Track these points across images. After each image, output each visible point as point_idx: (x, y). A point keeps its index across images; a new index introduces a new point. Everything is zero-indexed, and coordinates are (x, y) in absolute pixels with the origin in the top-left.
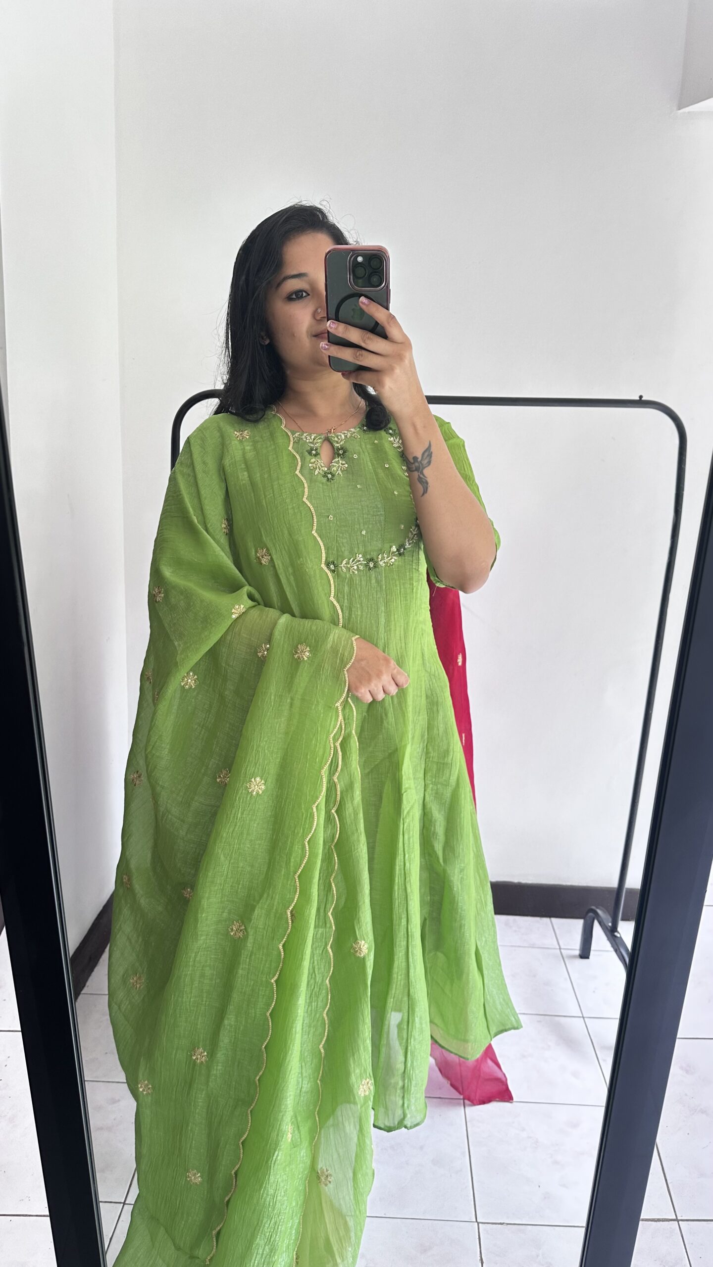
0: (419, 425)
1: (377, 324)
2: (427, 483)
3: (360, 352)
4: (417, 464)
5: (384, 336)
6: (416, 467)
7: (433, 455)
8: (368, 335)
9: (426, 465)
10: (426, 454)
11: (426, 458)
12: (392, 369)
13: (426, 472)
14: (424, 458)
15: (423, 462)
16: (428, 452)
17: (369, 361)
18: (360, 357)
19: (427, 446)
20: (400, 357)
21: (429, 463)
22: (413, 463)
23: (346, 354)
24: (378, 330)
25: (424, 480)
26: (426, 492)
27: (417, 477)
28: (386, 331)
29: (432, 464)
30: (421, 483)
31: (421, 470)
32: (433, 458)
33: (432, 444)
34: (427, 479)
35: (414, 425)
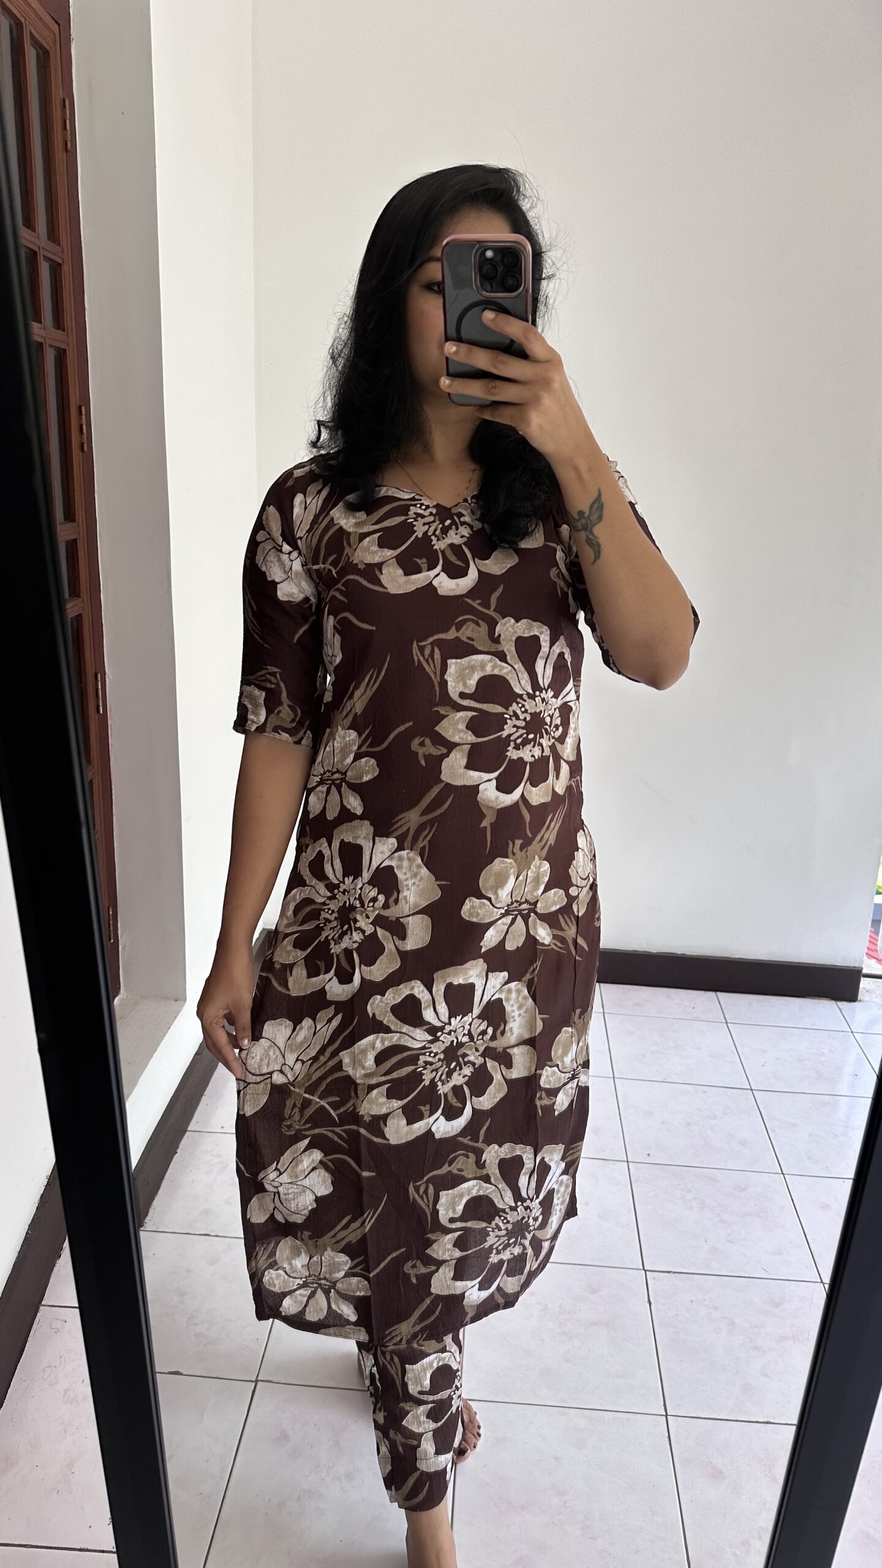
0: (584, 470)
1: (512, 341)
2: (599, 545)
3: (492, 384)
4: (583, 521)
6: (582, 525)
7: (605, 507)
8: (499, 359)
9: (597, 521)
10: (595, 506)
11: (595, 512)
12: (537, 400)
13: (599, 531)
14: (593, 511)
15: (591, 518)
16: (598, 504)
17: (507, 393)
18: (493, 388)
19: (596, 496)
20: (546, 383)
21: (600, 518)
22: (578, 520)
23: (475, 390)
24: (516, 350)
25: (594, 542)
26: (601, 557)
27: (584, 536)
28: (526, 350)
29: (605, 519)
30: (591, 547)
31: (589, 528)
32: (605, 512)
33: (602, 492)
34: (597, 540)
35: (576, 469)
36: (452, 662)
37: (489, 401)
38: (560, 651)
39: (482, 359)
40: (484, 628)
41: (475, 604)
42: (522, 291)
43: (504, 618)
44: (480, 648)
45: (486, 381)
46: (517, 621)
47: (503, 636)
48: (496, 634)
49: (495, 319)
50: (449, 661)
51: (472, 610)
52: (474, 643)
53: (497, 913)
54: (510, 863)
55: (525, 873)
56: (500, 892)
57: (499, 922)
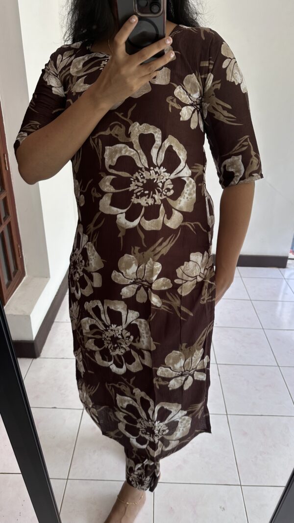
36: (107, 148)
40: (124, 128)
41: (120, 115)
43: (133, 122)
44: (121, 140)
46: (141, 124)
47: (132, 133)
48: (129, 132)
50: (106, 147)
51: (118, 119)
52: (118, 138)
53: (128, 281)
54: (133, 258)
55: (143, 265)
56: (127, 271)
57: (130, 286)
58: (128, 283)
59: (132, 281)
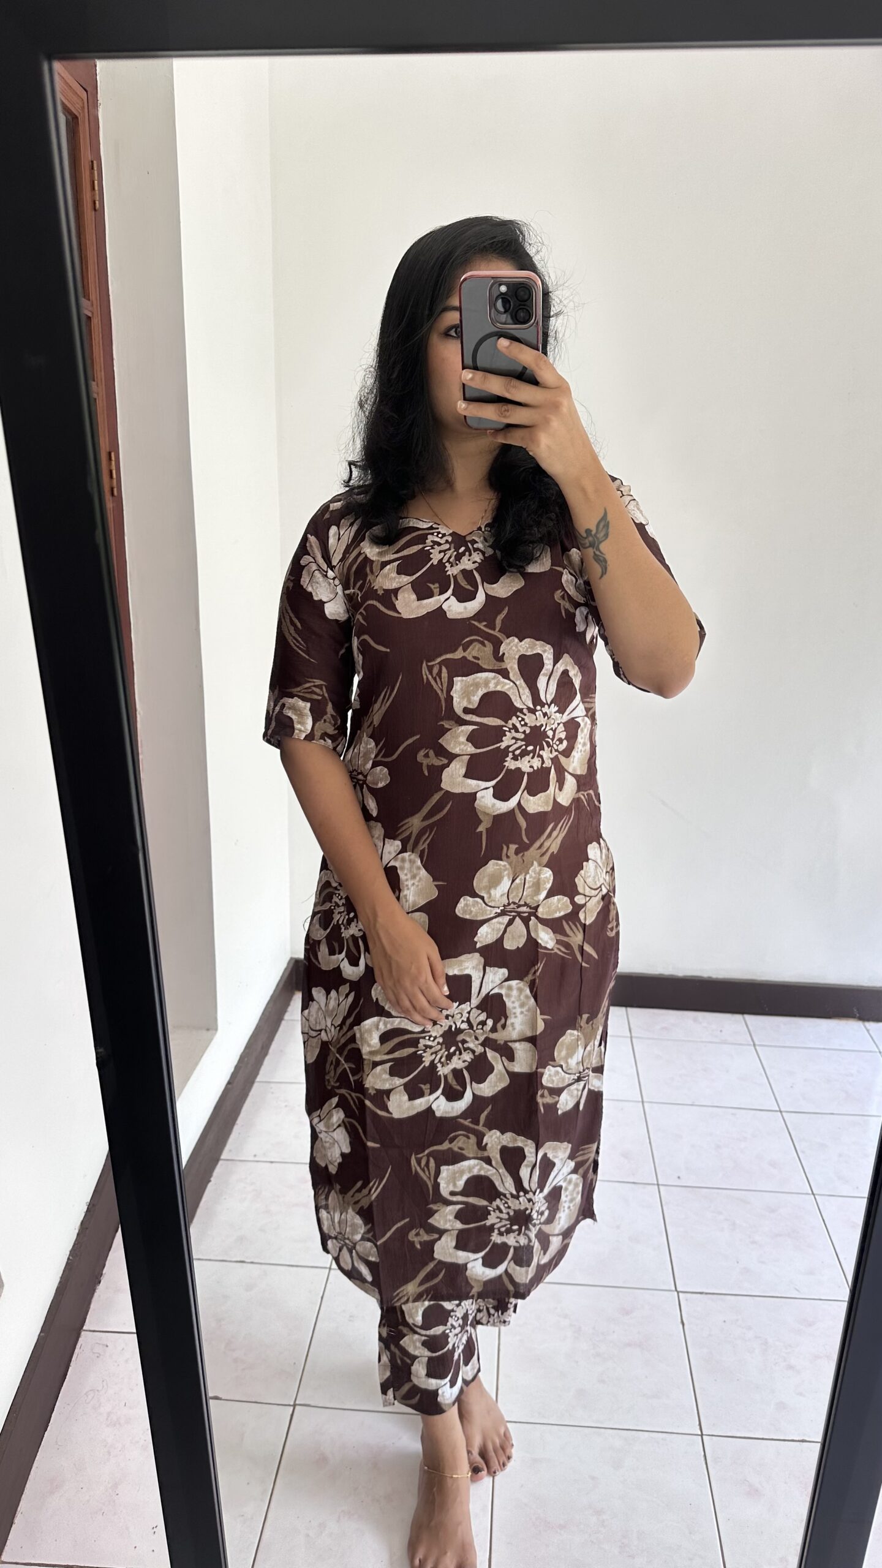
0: (590, 489)
2: (605, 561)
3: (506, 407)
4: (591, 540)
5: (534, 381)
7: (610, 526)
8: (512, 384)
9: (603, 539)
10: (602, 524)
11: (602, 531)
12: (547, 421)
13: (602, 547)
14: (600, 529)
15: (598, 536)
16: (604, 522)
17: (518, 416)
18: (506, 412)
19: (602, 515)
20: (555, 407)
21: (606, 536)
22: (586, 538)
23: (489, 413)
25: (601, 558)
26: (605, 573)
27: (592, 554)
28: (538, 378)
29: (610, 535)
30: (597, 562)
31: (596, 544)
32: (610, 529)
33: (608, 511)
34: (605, 556)
35: (584, 491)
36: (458, 680)
37: (503, 423)
38: (564, 668)
39: (496, 385)
40: (490, 647)
41: (482, 626)
42: (535, 321)
43: (507, 637)
44: (485, 667)
45: (500, 405)
46: (521, 640)
47: (506, 655)
48: (501, 653)
49: (509, 346)
50: (455, 679)
51: (478, 632)
52: (480, 662)
53: (491, 911)
54: (505, 866)
55: (522, 877)
56: (493, 892)
57: (494, 921)
58: (492, 916)
59: (499, 911)
